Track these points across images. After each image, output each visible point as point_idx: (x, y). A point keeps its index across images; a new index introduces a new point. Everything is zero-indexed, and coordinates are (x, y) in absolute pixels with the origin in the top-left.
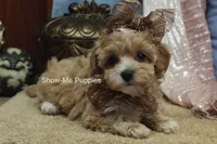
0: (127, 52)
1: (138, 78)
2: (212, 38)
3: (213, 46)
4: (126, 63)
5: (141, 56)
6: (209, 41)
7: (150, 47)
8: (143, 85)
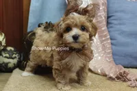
0: (76, 26)
1: (81, 39)
2: (111, 39)
3: (112, 44)
4: (75, 31)
5: (83, 28)
6: (109, 41)
7: (88, 24)
8: (83, 43)
